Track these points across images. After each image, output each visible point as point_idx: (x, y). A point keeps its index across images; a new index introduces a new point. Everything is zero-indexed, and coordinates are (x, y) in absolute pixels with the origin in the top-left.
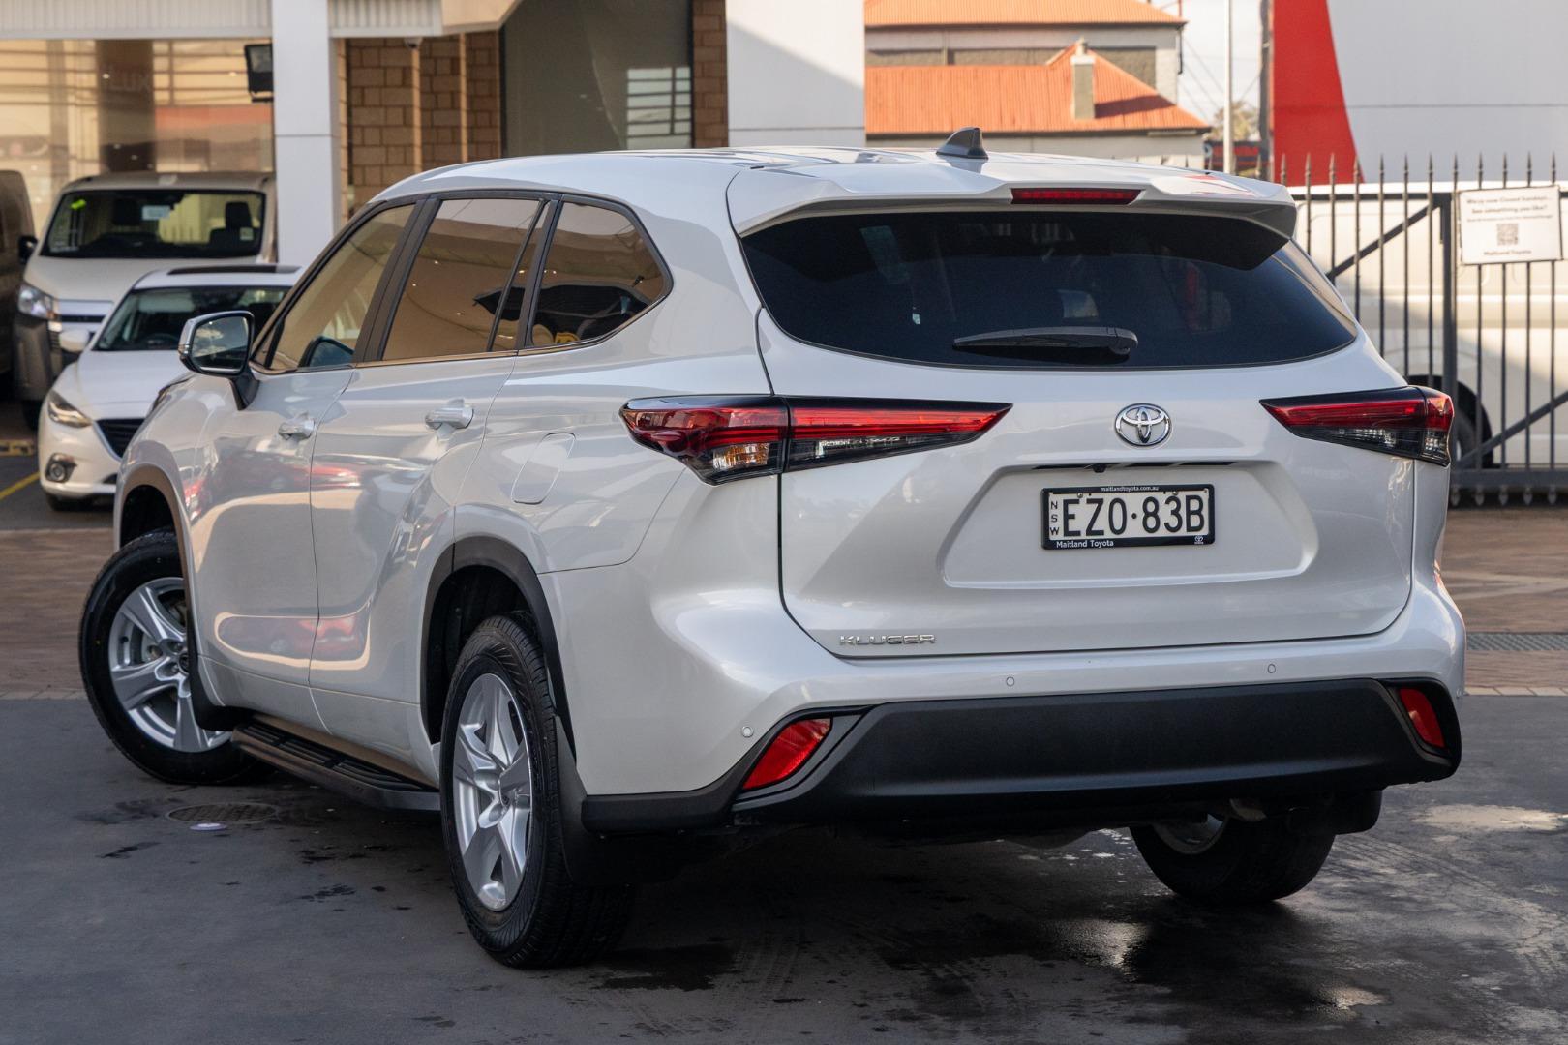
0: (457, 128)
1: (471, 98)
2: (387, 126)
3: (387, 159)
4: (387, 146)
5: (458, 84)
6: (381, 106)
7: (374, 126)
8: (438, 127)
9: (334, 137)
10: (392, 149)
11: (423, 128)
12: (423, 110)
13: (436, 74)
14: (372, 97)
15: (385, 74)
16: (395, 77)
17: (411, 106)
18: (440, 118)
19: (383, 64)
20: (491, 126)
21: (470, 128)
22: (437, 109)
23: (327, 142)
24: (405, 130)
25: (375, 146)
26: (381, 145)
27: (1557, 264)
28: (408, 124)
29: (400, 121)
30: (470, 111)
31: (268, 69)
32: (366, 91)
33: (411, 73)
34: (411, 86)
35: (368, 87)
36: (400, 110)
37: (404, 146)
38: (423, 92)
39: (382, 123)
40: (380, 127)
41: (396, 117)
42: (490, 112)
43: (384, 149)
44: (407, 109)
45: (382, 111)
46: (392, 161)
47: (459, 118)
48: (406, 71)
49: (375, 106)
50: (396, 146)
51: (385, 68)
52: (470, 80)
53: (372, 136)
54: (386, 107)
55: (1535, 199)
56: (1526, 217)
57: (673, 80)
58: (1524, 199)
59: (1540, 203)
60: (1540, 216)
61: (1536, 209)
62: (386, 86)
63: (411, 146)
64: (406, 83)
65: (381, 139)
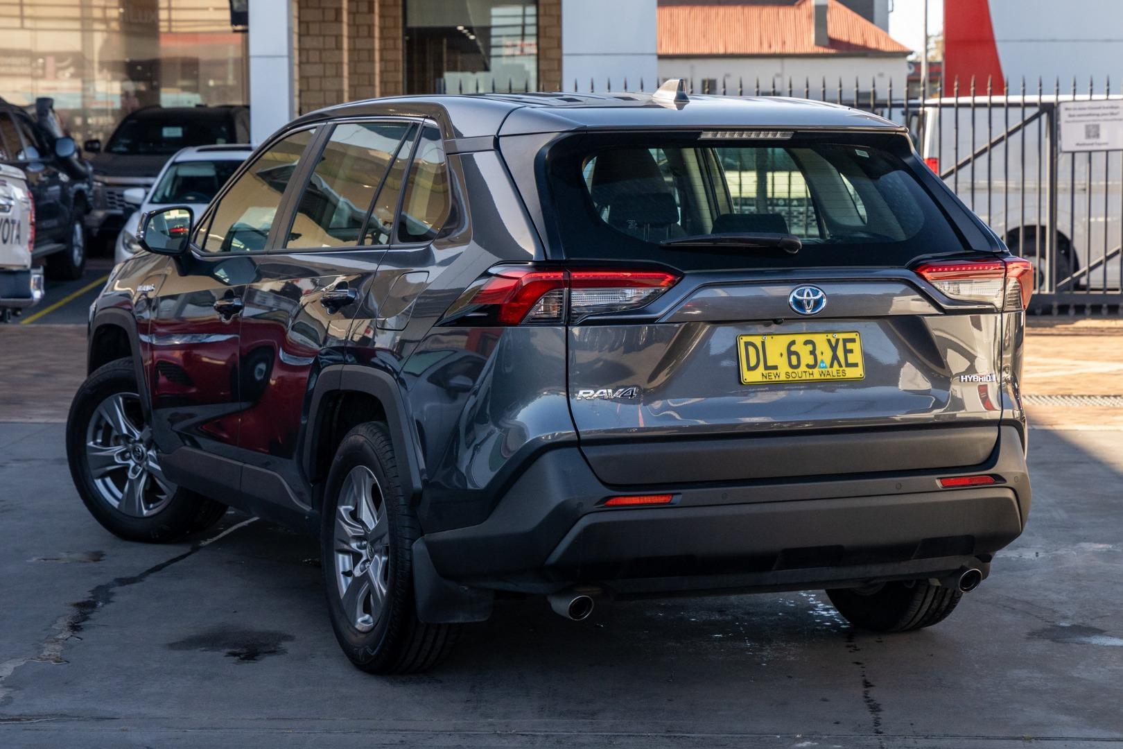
0: (371, 51)
1: (382, 29)
2: (325, 50)
3: (325, 72)
4: (325, 64)
5: (373, 19)
6: (320, 35)
7: (315, 49)
8: (359, 50)
9: (290, 57)
10: (328, 65)
11: (350, 50)
12: (349, 37)
13: (358, 12)
14: (314, 29)
15: (323, 13)
16: (331, 15)
17: (341, 36)
18: (361, 44)
19: (322, 5)
20: (395, 48)
21: (382, 50)
22: (358, 37)
23: (285, 61)
24: (337, 52)
25: (316, 63)
26: (321, 62)
28: (339, 47)
29: (333, 45)
30: (382, 38)
31: (245, 10)
32: (311, 25)
33: (342, 12)
34: (341, 22)
35: (312, 22)
36: (334, 39)
37: (335, 63)
38: (349, 25)
39: (321, 46)
40: (320, 50)
41: (331, 43)
42: (395, 39)
43: (322, 65)
44: (338, 37)
45: (321, 39)
46: (328, 73)
47: (373, 43)
49: (316, 35)
50: (331, 63)
51: (324, 9)
52: (382, 16)
53: (314, 57)
54: (324, 36)
55: (1112, 107)
56: (1105, 120)
57: (524, 16)
58: (1104, 108)
59: (1114, 111)
60: (1115, 120)
61: (1112, 114)
62: (324, 21)
63: (341, 63)
64: (338, 19)
65: (321, 58)
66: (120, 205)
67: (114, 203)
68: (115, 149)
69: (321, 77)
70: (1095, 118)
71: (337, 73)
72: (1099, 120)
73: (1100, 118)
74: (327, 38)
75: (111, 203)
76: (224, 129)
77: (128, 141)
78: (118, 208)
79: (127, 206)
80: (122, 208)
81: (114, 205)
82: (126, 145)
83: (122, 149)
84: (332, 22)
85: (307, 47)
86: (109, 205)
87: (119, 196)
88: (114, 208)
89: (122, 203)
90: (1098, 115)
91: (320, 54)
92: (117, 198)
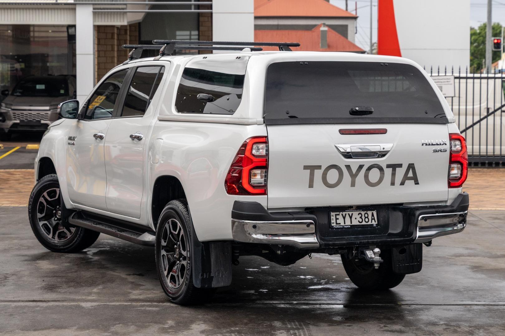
0: (126, 51)
2: (107, 51)
3: (106, 61)
5: (127, 37)
6: (105, 45)
7: (102, 51)
9: (94, 54)
11: (117, 51)
12: (117, 46)
14: (102, 42)
15: (106, 35)
16: (109, 36)
17: (114, 45)
23: (92, 56)
24: (112, 52)
25: (103, 57)
26: (105, 57)
27: (454, 98)
28: (113, 50)
29: (111, 49)
31: (74, 34)
33: (114, 35)
34: (114, 39)
36: (111, 46)
37: (111, 57)
38: (117, 40)
40: (105, 51)
41: (109, 48)
44: (113, 46)
45: (105, 46)
46: (108, 62)
48: (113, 34)
50: (109, 57)
52: (130, 36)
53: (102, 54)
54: (107, 45)
55: (447, 79)
56: (445, 84)
57: (190, 35)
58: (444, 79)
59: (449, 80)
60: (449, 84)
61: (447, 82)
62: (106, 38)
63: (114, 57)
64: (113, 38)
66: (18, 119)
67: (16, 118)
68: (15, 94)
69: (105, 63)
70: (440, 83)
71: (112, 61)
72: (442, 84)
73: (442, 83)
75: (14, 118)
76: (63, 86)
77: (21, 91)
78: (17, 120)
79: (21, 119)
80: (19, 120)
81: (16, 119)
82: (20, 92)
83: (18, 94)
84: (110, 39)
85: (99, 50)
86: (13, 119)
87: (18, 114)
88: (16, 120)
89: (19, 118)
90: (442, 82)
92: (17, 116)
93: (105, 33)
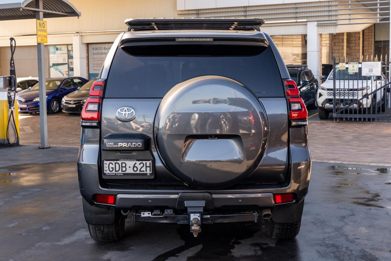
2: (339, 49)
4: (339, 53)
6: (338, 46)
7: (337, 49)
10: (340, 53)
14: (337, 44)
19: (339, 38)
24: (342, 50)
26: (338, 53)
28: (343, 49)
29: (341, 48)
32: (336, 43)
35: (336, 42)
36: (342, 47)
37: (342, 53)
38: (346, 43)
39: (338, 49)
40: (338, 50)
43: (338, 54)
44: (343, 46)
45: (338, 47)
48: (343, 39)
49: (337, 46)
50: (341, 53)
51: (339, 39)
53: (337, 51)
62: (339, 42)
65: (338, 52)
71: (342, 55)
74: (340, 47)
84: (341, 42)
85: (335, 49)
91: (338, 51)
93: (338, 39)
